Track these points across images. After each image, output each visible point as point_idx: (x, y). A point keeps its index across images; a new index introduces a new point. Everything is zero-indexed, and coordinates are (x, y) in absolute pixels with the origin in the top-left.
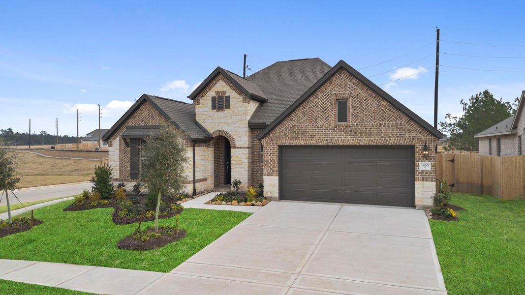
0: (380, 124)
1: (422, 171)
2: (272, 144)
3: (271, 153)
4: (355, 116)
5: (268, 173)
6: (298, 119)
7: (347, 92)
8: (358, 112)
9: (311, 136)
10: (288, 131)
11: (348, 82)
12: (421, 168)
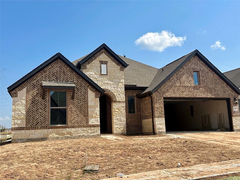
0: (215, 86)
1: (235, 111)
2: (160, 96)
3: (159, 102)
4: (203, 81)
5: (158, 116)
6: (174, 81)
7: (199, 68)
8: (205, 79)
9: (182, 92)
10: (169, 88)
11: (198, 62)
12: (234, 110)
